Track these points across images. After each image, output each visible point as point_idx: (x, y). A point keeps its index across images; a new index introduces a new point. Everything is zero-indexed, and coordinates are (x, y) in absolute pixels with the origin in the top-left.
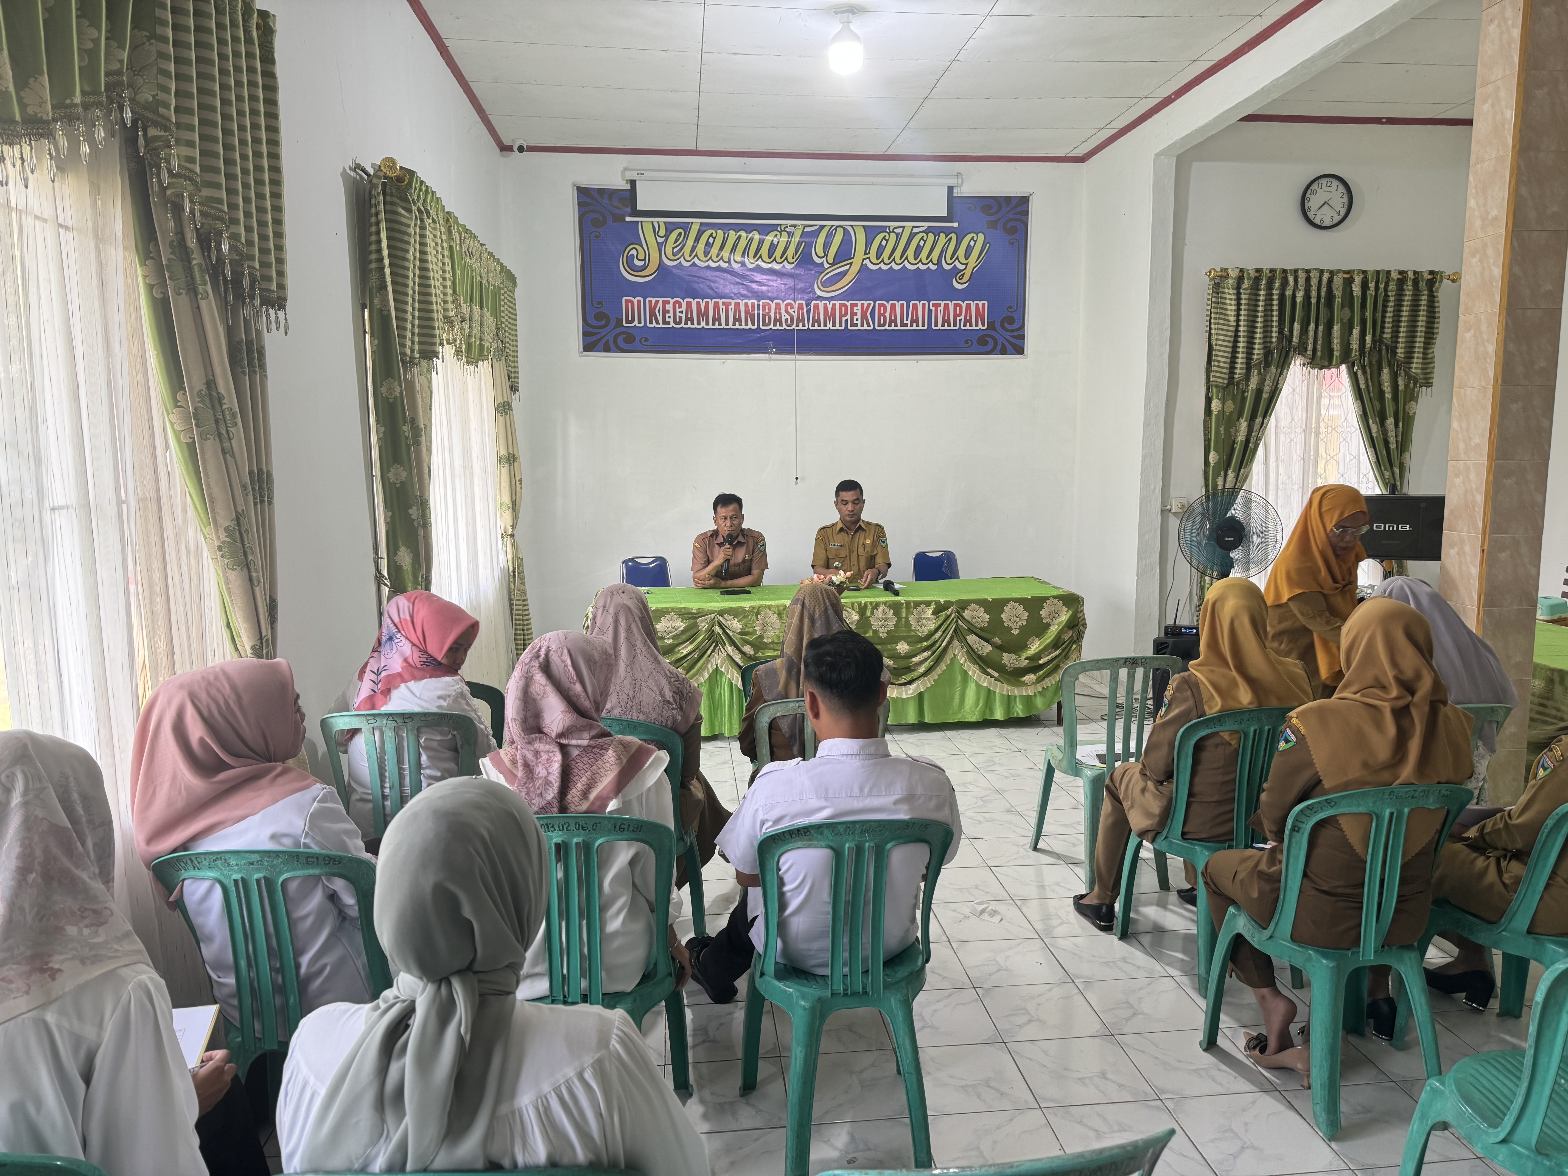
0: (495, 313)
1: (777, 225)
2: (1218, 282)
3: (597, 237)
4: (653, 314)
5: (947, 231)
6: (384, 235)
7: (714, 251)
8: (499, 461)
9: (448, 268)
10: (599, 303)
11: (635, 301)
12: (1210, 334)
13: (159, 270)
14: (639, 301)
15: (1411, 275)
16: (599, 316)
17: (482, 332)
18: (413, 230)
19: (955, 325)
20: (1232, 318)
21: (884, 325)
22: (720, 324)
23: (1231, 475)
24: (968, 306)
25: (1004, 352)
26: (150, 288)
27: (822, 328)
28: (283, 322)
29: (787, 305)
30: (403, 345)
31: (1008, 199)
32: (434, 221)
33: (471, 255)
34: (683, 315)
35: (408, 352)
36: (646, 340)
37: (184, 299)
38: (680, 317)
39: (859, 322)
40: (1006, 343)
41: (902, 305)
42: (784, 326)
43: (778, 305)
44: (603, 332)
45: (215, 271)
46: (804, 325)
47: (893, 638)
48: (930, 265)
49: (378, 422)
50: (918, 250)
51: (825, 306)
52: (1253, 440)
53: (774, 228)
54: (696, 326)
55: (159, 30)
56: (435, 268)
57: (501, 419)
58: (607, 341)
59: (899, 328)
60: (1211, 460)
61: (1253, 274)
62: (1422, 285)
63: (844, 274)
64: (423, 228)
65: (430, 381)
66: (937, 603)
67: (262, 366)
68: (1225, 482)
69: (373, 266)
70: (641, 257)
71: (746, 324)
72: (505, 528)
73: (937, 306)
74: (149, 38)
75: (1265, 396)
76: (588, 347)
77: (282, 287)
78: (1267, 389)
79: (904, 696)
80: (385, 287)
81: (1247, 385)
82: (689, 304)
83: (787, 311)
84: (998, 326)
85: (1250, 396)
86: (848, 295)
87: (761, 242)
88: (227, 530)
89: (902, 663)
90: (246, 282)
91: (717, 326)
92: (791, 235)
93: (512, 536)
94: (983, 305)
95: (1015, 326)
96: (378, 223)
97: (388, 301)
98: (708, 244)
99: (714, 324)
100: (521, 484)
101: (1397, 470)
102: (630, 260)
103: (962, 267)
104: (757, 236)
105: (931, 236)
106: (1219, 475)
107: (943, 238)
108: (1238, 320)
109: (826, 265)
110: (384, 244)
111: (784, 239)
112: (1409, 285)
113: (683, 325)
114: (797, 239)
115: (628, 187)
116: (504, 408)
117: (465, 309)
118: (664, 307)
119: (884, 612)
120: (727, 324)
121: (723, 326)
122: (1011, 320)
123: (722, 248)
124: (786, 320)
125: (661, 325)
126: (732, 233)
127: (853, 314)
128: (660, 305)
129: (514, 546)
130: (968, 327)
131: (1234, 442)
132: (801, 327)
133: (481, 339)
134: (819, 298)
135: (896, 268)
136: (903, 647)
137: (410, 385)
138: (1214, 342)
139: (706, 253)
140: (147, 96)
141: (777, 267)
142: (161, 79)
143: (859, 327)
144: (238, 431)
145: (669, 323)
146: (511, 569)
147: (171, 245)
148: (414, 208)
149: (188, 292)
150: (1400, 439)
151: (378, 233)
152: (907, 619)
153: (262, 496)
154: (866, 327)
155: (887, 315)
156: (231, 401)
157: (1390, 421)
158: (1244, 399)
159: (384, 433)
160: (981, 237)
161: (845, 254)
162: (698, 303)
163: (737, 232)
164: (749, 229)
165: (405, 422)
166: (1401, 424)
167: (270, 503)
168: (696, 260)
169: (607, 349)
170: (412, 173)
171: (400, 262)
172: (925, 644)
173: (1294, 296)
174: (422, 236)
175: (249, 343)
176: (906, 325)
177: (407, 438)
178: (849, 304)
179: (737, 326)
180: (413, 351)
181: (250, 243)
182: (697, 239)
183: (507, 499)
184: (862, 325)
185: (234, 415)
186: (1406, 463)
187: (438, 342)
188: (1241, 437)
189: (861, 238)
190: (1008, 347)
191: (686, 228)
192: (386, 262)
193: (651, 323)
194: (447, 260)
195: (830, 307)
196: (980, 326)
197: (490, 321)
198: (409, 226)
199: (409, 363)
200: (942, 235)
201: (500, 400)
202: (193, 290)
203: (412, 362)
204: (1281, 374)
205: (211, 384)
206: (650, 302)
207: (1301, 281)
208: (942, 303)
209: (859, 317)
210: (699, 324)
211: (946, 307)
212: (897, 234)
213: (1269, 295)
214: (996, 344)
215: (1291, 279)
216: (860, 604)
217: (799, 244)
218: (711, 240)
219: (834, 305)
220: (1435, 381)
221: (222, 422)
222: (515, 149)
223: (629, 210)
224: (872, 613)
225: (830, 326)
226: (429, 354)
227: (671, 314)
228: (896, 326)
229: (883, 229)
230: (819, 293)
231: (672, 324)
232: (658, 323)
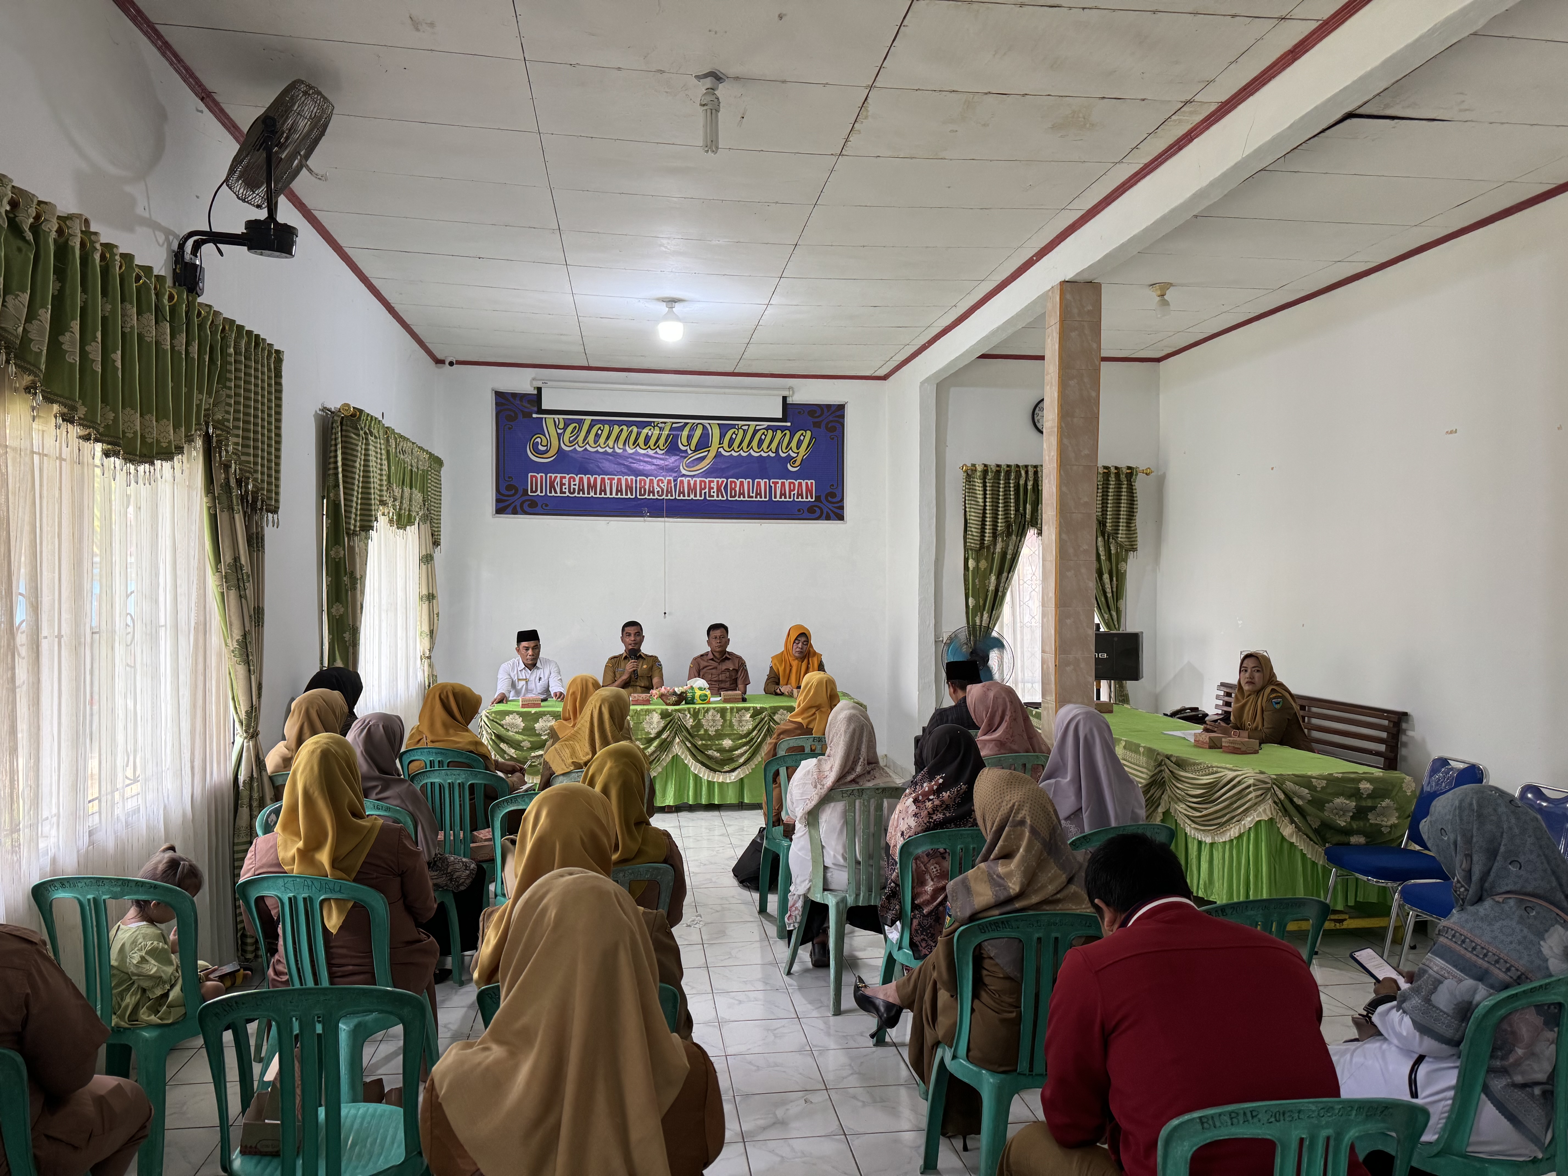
0: (423, 490)
1: (651, 422)
2: (969, 475)
3: (509, 428)
4: (552, 486)
5: (783, 429)
6: (339, 453)
7: (602, 440)
8: (421, 599)
9: (385, 467)
10: (509, 477)
11: (539, 476)
12: (965, 511)
13: (214, 498)
14: (541, 477)
15: (1113, 470)
16: (509, 487)
17: (410, 505)
18: (360, 448)
19: (790, 498)
20: (981, 500)
21: (735, 496)
22: (605, 494)
23: (986, 615)
24: (800, 484)
25: (828, 518)
26: (209, 508)
27: (686, 498)
28: (276, 521)
29: (658, 481)
30: (348, 523)
31: (829, 406)
32: (376, 437)
33: (404, 452)
34: (577, 487)
35: (352, 527)
36: (547, 505)
37: (225, 515)
38: (574, 489)
39: (715, 494)
40: (830, 512)
41: (749, 482)
42: (656, 496)
43: (651, 481)
44: (512, 499)
45: (243, 498)
46: (672, 496)
47: (720, 735)
48: (770, 453)
49: (327, 574)
50: (761, 442)
51: (689, 482)
52: (1001, 589)
53: (649, 424)
54: (586, 495)
55: (228, 384)
56: (375, 469)
57: (424, 567)
58: (515, 506)
59: (746, 499)
60: (970, 604)
61: (994, 469)
62: (1123, 477)
63: (703, 458)
64: (367, 444)
65: (367, 544)
66: (755, 708)
67: (263, 546)
68: (981, 621)
69: (331, 472)
70: (544, 443)
71: (626, 494)
72: (424, 652)
73: (776, 483)
74: (222, 388)
75: (1009, 557)
76: (499, 511)
77: (277, 501)
78: (1010, 552)
79: (728, 781)
80: (338, 486)
81: (995, 549)
82: (581, 479)
83: (658, 485)
84: (823, 498)
85: (997, 556)
86: (708, 473)
87: (639, 434)
88: (237, 641)
89: (726, 755)
90: (259, 504)
91: (603, 495)
92: (661, 429)
93: (429, 658)
94: (812, 483)
95: (838, 499)
96: (336, 445)
97: (339, 495)
98: (598, 436)
99: (600, 494)
100: (438, 616)
101: (1114, 613)
102: (535, 446)
103: (794, 455)
104: (635, 429)
105: (770, 432)
106: (976, 615)
107: (779, 434)
108: (985, 502)
109: (690, 452)
110: (339, 458)
111: (657, 432)
112: (1112, 478)
113: (576, 494)
114: (667, 433)
115: (535, 392)
116: (427, 559)
117: (397, 492)
118: (561, 481)
119: (713, 716)
120: (611, 494)
121: (608, 495)
122: (833, 495)
123: (608, 438)
124: (658, 492)
125: (559, 494)
126: (616, 427)
127: (711, 488)
128: (558, 479)
129: (431, 666)
130: (800, 499)
131: (988, 591)
132: (669, 497)
133: (409, 510)
134: (684, 475)
135: (744, 454)
136: (727, 743)
137: (352, 549)
138: (968, 517)
139: (595, 442)
140: (219, 416)
141: (651, 452)
142: (227, 408)
143: (715, 498)
144: (249, 586)
145: (565, 493)
146: (427, 684)
147: (221, 486)
148: (361, 432)
149: (228, 510)
150: (1115, 589)
151: (336, 451)
152: (731, 721)
153: (259, 622)
154: (720, 498)
155: (737, 489)
156: (247, 569)
157: (1106, 577)
158: (993, 559)
159: (331, 581)
160: (809, 433)
161: (704, 443)
162: (589, 478)
163: (620, 426)
164: (629, 424)
165: (346, 574)
166: (1114, 579)
167: (262, 626)
168: (587, 446)
169: (515, 512)
170: (361, 411)
171: (350, 469)
172: (744, 740)
173: (1026, 484)
174: (367, 450)
175: (257, 533)
176: (752, 497)
177: (346, 585)
178: (707, 480)
179: (619, 496)
180: (355, 526)
181: (263, 481)
182: (588, 432)
183: (426, 628)
184: (718, 496)
185: (248, 576)
186: (1122, 607)
187: (374, 519)
188: (992, 587)
189: (716, 432)
190: (832, 515)
191: (581, 423)
192: (340, 470)
193: (551, 492)
194: (385, 462)
195: (692, 483)
196: (809, 499)
197: (418, 496)
198: (357, 445)
199: (351, 534)
200: (779, 432)
201: (424, 553)
202: (231, 509)
203: (354, 533)
204: (1020, 541)
205: (236, 559)
206: (551, 477)
207: (1031, 474)
208: (780, 481)
209: (715, 490)
210: (589, 493)
211: (783, 484)
212: (744, 430)
213: (1007, 484)
214: (822, 513)
215: (1023, 473)
216: (695, 709)
217: (668, 436)
218: (600, 432)
219: (695, 481)
220: (1139, 547)
221: (241, 581)
222: (447, 363)
223: (535, 409)
224: (704, 716)
225: (692, 496)
226: (367, 527)
227: (567, 486)
228: (744, 497)
229: (733, 426)
230: (684, 472)
231: (568, 494)
232: (556, 492)
